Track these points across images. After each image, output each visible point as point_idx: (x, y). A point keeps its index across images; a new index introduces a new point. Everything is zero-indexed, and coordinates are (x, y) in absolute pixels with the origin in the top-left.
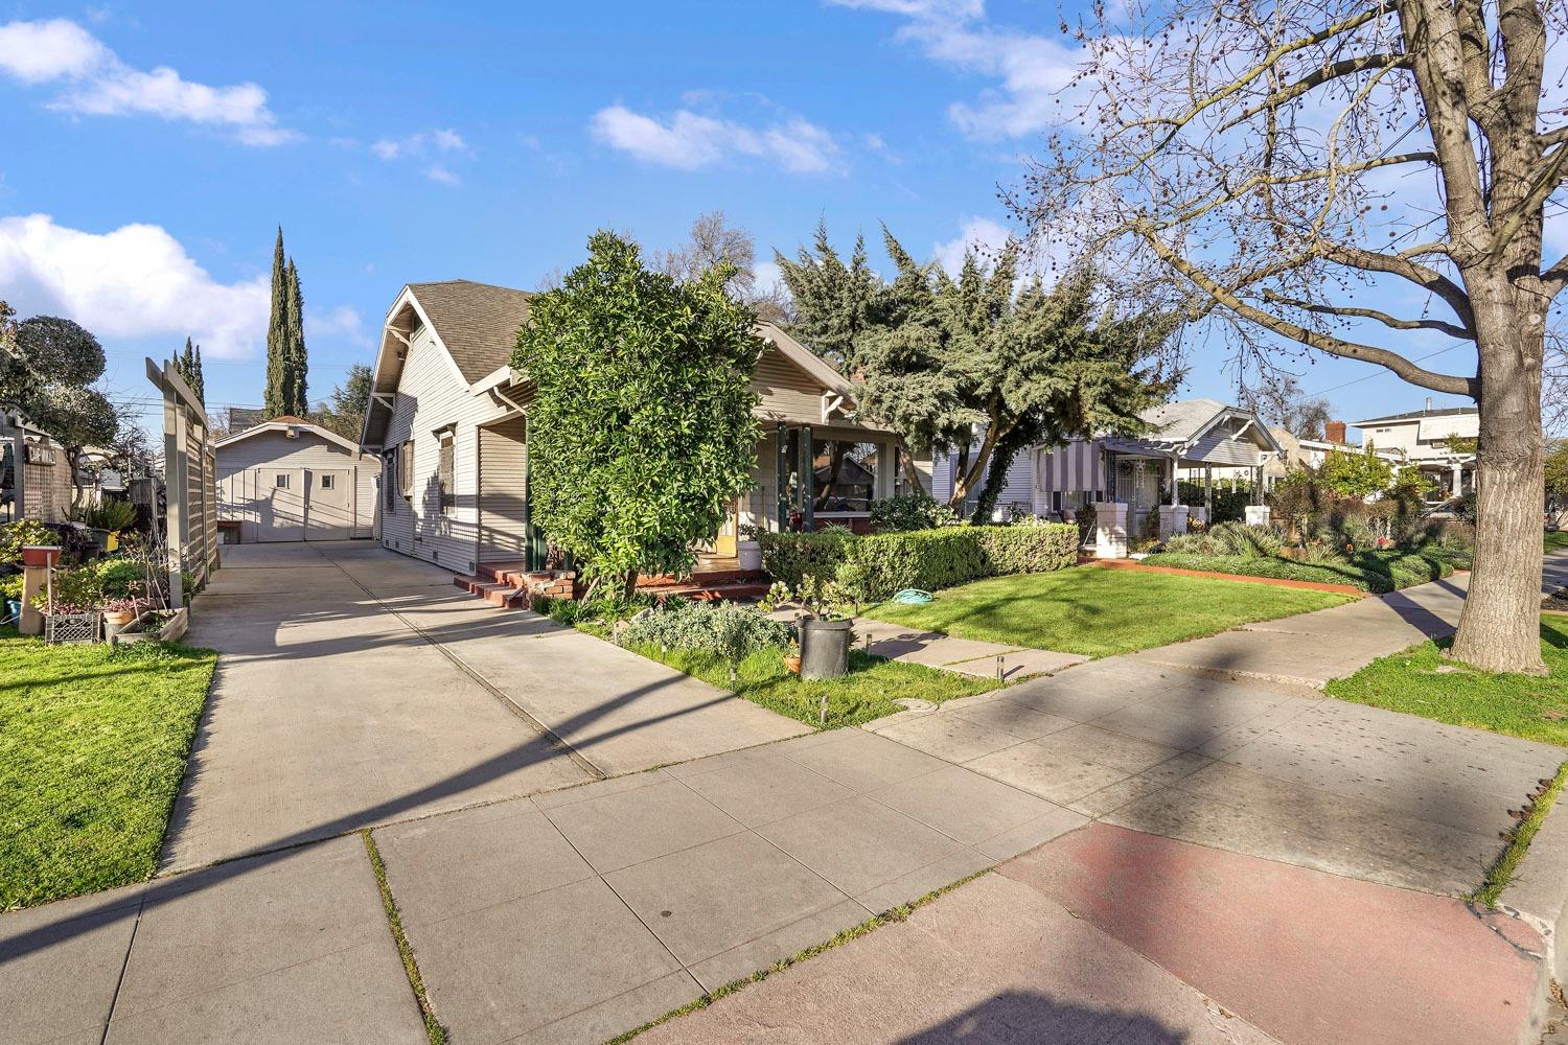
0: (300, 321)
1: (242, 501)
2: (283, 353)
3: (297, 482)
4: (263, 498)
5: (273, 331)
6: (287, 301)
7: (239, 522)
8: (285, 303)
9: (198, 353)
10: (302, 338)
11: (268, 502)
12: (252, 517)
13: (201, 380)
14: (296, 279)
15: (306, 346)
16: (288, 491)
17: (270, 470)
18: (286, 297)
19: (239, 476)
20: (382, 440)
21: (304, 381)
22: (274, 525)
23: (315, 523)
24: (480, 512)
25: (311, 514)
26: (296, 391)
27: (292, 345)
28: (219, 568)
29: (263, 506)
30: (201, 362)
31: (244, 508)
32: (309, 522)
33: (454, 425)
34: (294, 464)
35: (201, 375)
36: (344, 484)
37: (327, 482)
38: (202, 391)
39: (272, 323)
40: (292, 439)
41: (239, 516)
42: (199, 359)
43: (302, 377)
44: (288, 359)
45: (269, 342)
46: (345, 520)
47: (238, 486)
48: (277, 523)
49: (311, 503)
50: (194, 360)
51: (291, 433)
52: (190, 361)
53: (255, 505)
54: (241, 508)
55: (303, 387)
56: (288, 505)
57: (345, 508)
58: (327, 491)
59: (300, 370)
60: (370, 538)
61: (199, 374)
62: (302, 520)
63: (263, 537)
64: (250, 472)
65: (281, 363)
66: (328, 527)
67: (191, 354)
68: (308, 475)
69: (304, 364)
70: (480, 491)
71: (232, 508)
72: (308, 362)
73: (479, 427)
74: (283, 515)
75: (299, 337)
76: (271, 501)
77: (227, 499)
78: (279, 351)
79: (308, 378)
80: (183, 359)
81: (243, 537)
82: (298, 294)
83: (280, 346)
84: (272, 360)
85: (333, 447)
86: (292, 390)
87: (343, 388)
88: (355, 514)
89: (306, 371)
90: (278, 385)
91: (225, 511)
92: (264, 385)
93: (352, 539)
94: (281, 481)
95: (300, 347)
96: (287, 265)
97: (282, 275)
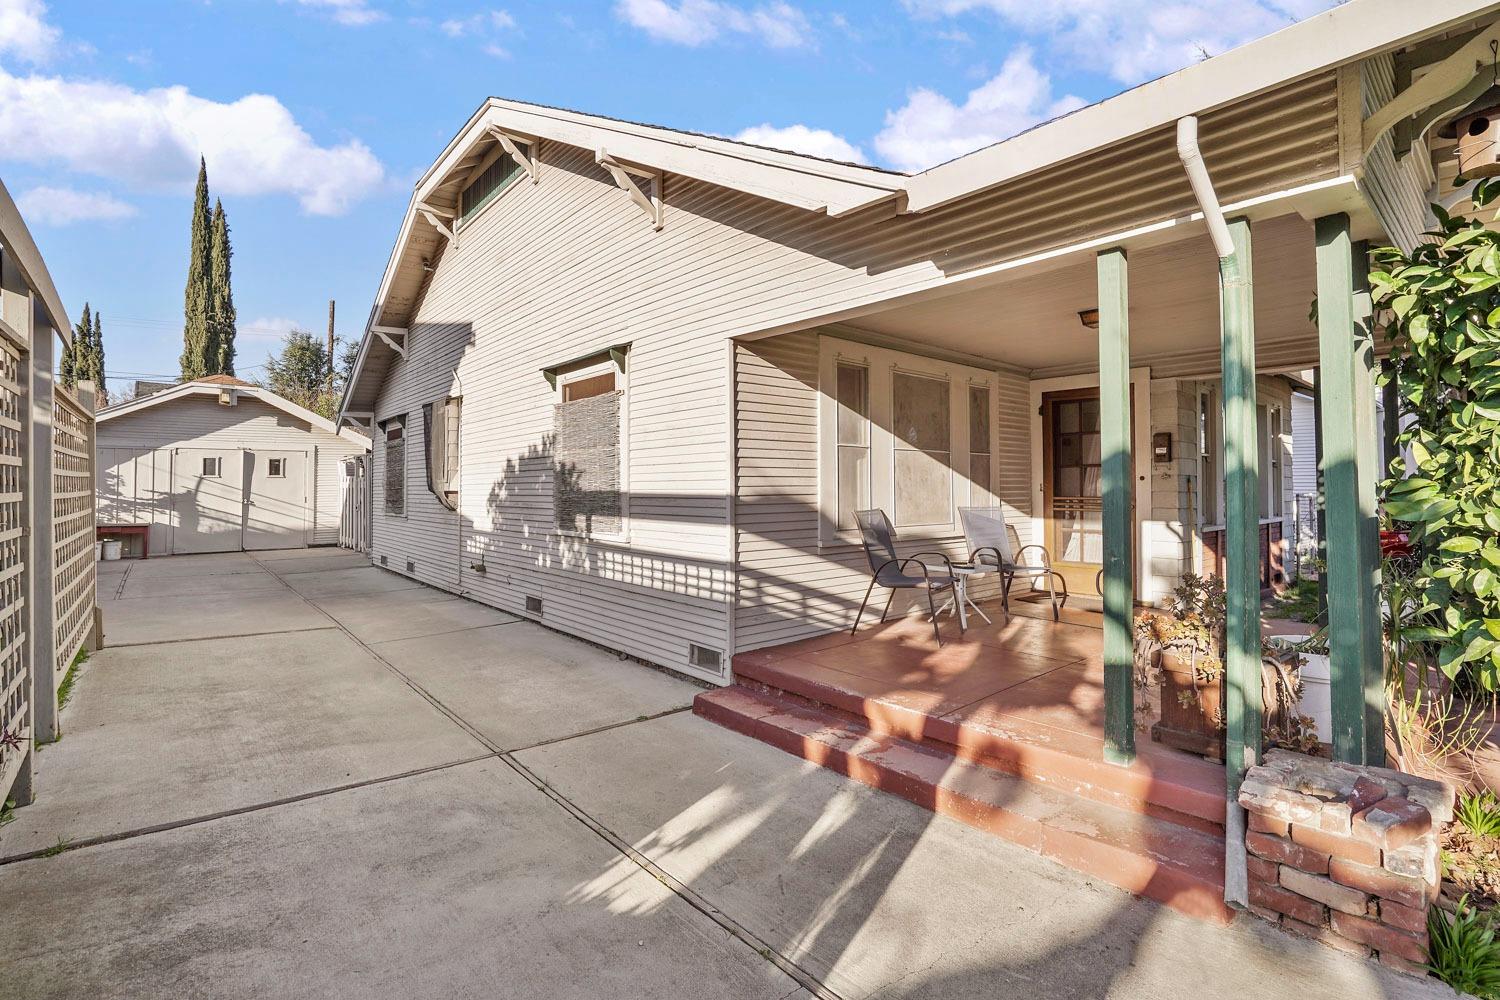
0: (227, 274)
1: (150, 495)
2: (205, 311)
3: (234, 468)
4: (184, 491)
5: (193, 283)
6: (211, 248)
7: (145, 527)
8: (208, 249)
9: (98, 321)
10: (229, 296)
11: (190, 497)
12: (163, 518)
13: (101, 351)
14: (225, 226)
15: (235, 305)
16: (219, 480)
17: (192, 453)
18: (210, 242)
19: (146, 459)
20: (373, 404)
21: (230, 346)
22: (200, 529)
23: (259, 525)
24: (737, 535)
25: (253, 513)
26: (221, 358)
27: (217, 303)
28: (100, 647)
29: (184, 503)
30: (102, 331)
31: (153, 505)
32: (250, 523)
33: (623, 349)
34: (230, 441)
35: (101, 346)
36: (298, 469)
37: (275, 467)
38: (102, 364)
39: (192, 274)
40: (227, 407)
41: (145, 518)
42: (98, 327)
43: (229, 342)
44: (211, 318)
45: (188, 297)
46: (300, 520)
47: (145, 472)
48: (204, 526)
49: (253, 498)
50: (93, 329)
51: (225, 398)
52: (89, 330)
53: (170, 501)
54: (149, 505)
55: (230, 354)
56: (220, 501)
57: (302, 503)
58: (276, 480)
59: (226, 333)
60: (335, 545)
61: (99, 344)
62: (240, 521)
63: (181, 546)
64: (163, 455)
65: (202, 322)
66: (277, 530)
67: (89, 321)
68: (249, 459)
69: (231, 326)
70: (737, 487)
71: (134, 505)
72: (237, 325)
73: (737, 341)
74: (213, 514)
75: (226, 293)
76: (196, 494)
77: (127, 493)
78: (201, 308)
79: (235, 343)
80: (79, 328)
81: (151, 547)
82: (226, 243)
83: (201, 303)
84: (191, 319)
85: (286, 419)
86: (216, 355)
87: (278, 356)
88: (315, 512)
89: (234, 334)
90: (199, 349)
91: (125, 510)
92: (181, 349)
93: (310, 546)
94: (210, 467)
95: (227, 306)
96: (212, 205)
97: (205, 216)
